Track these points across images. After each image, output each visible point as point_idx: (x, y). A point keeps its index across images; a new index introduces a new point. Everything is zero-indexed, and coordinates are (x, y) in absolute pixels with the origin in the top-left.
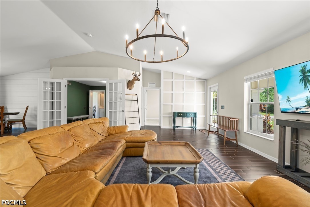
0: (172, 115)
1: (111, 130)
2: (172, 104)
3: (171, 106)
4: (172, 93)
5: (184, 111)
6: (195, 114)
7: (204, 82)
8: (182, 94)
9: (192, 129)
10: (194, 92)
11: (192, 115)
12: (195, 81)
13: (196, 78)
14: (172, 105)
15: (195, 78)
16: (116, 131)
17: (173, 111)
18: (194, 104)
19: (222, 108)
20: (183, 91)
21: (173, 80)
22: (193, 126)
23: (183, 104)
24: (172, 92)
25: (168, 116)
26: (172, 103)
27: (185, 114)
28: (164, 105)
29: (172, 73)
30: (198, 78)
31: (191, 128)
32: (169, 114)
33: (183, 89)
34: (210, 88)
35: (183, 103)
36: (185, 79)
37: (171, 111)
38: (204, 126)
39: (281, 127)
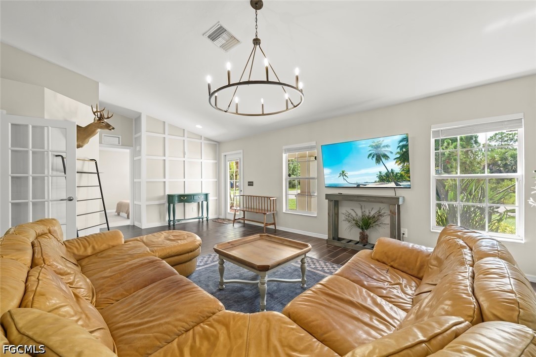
0: (165, 200)
1: (76, 248)
2: (164, 180)
3: (162, 184)
4: (165, 160)
5: (187, 193)
6: (206, 195)
7: (216, 145)
8: (183, 162)
9: (199, 221)
10: (201, 160)
11: (202, 198)
12: (203, 141)
13: (205, 138)
14: (165, 182)
15: (203, 138)
16: (96, 247)
17: (168, 193)
18: (201, 180)
19: (249, 185)
20: (184, 157)
21: (166, 136)
22: (200, 215)
23: (184, 180)
24: (164, 158)
25: (157, 202)
26: (165, 178)
27: (192, 197)
28: (147, 182)
29: (164, 122)
30: (207, 138)
31: (197, 220)
32: (160, 198)
33: (184, 154)
34: (225, 155)
35: (184, 178)
36: (188, 137)
37: (162, 194)
38: (216, 214)
39: (330, 200)
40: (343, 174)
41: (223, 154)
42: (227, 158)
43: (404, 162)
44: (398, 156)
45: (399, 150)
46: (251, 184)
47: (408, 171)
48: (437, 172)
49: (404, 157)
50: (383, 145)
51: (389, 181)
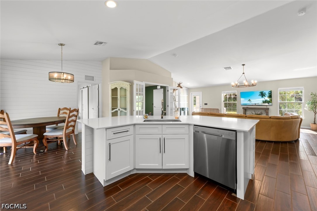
10: (184, 95)
15: (184, 87)
18: (184, 102)
39: (244, 109)
40: (249, 100)
41: (191, 93)
42: (192, 94)
43: (270, 98)
44: (268, 96)
45: (268, 94)
46: (206, 104)
47: (271, 100)
48: (280, 101)
49: (270, 96)
50: (264, 92)
51: (266, 103)
